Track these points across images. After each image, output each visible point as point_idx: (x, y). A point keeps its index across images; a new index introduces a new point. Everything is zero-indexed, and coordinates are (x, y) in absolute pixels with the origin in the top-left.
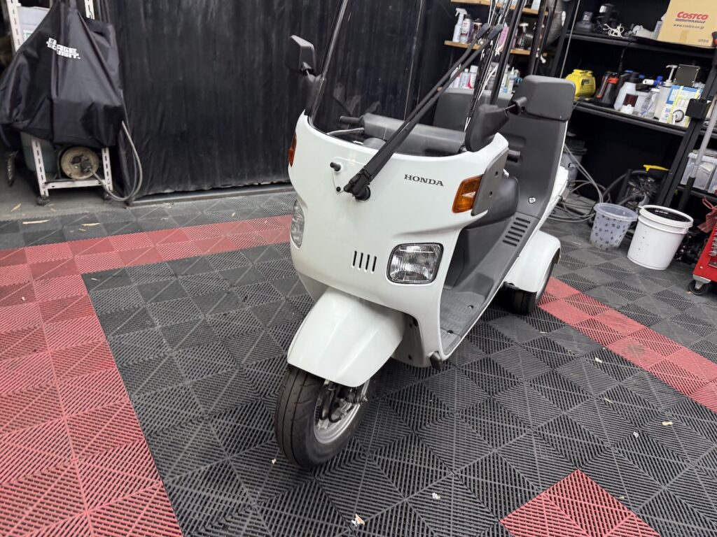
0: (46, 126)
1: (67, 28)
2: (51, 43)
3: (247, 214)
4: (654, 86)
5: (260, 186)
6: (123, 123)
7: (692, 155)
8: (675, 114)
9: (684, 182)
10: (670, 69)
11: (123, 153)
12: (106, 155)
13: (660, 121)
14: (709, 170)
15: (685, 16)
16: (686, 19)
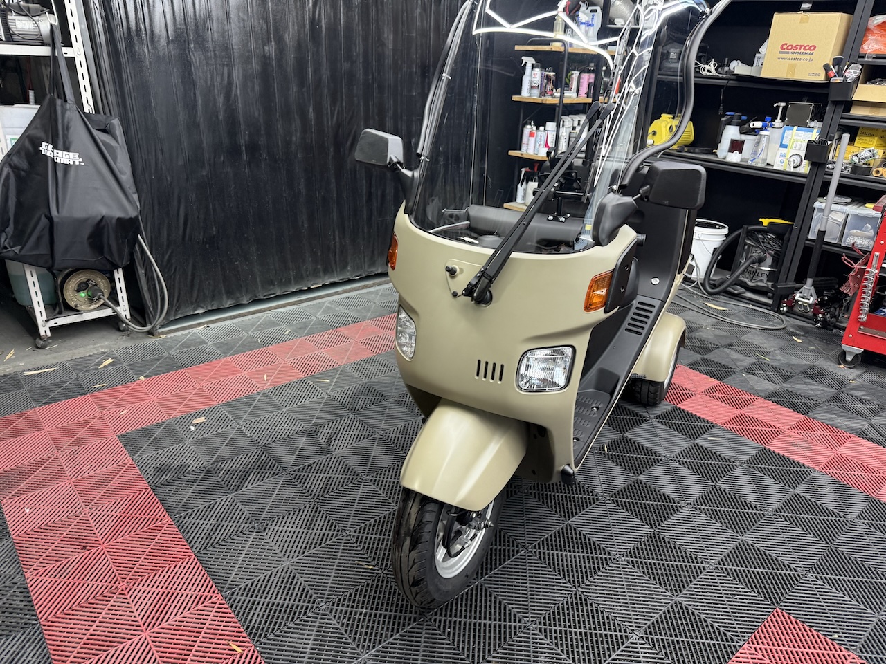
0: (43, 250)
1: (67, 128)
2: (46, 149)
3: (304, 328)
4: (761, 129)
5: (310, 290)
6: (139, 236)
7: (817, 205)
8: (792, 160)
9: (812, 236)
10: (778, 107)
11: (141, 271)
12: (119, 276)
13: (775, 168)
14: (840, 221)
15: (790, 48)
16: (792, 51)
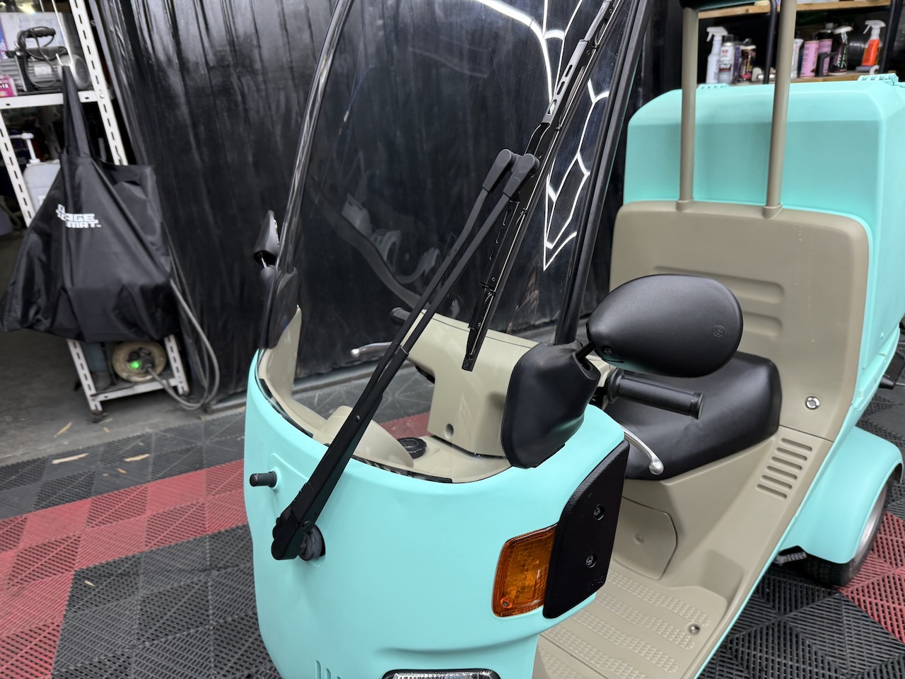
11: (189, 341)
12: (172, 345)
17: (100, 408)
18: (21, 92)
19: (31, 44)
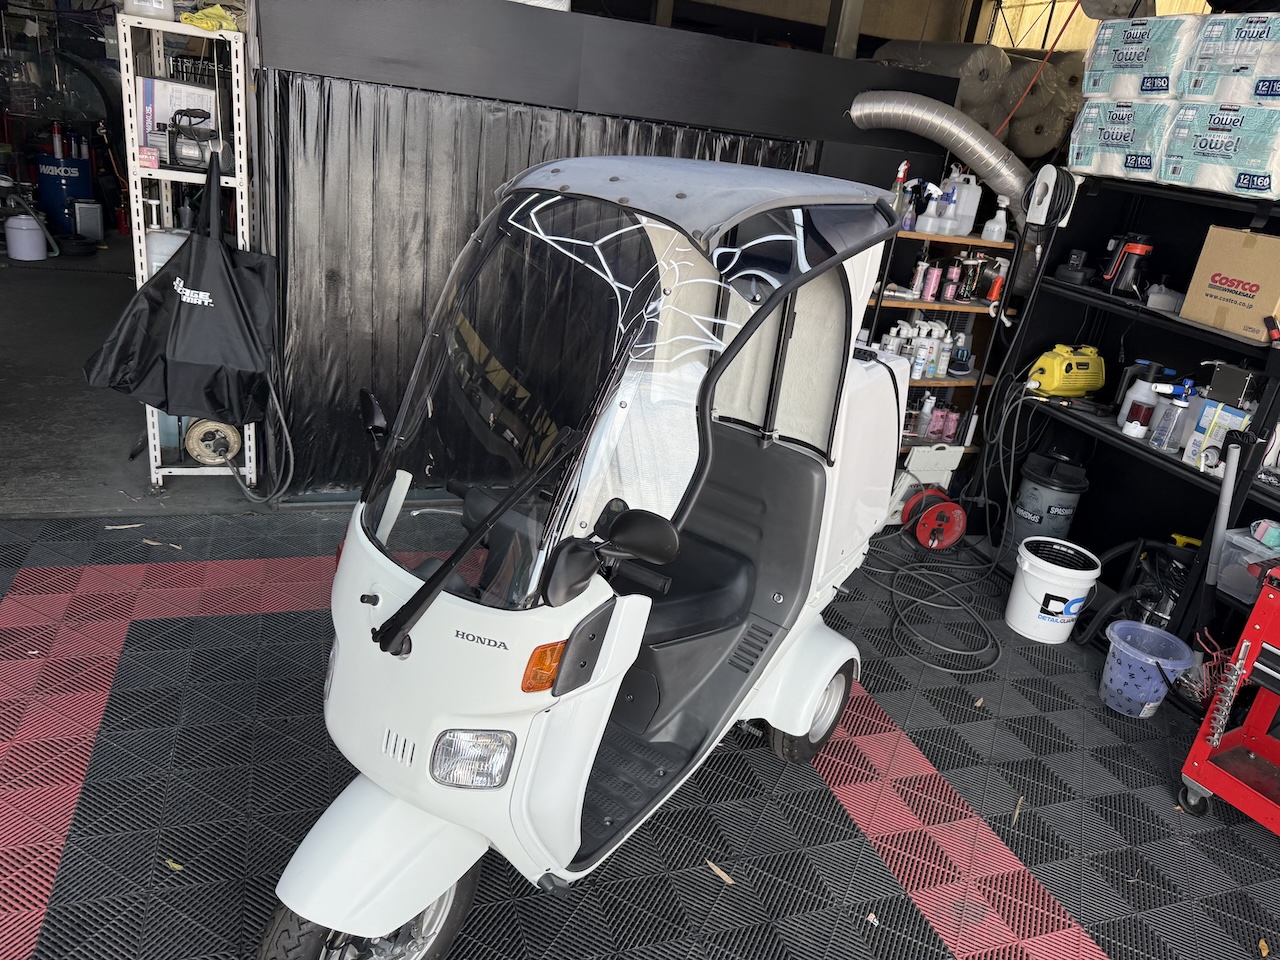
1: (200, 267)
2: (178, 285)
4: (1176, 396)
10: (1211, 366)
11: (270, 432)
13: (1185, 460)
15: (1224, 281)
16: (1225, 286)
17: (161, 483)
18: (162, 165)
19: (185, 121)
